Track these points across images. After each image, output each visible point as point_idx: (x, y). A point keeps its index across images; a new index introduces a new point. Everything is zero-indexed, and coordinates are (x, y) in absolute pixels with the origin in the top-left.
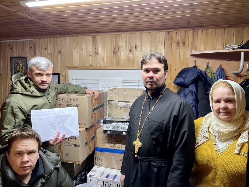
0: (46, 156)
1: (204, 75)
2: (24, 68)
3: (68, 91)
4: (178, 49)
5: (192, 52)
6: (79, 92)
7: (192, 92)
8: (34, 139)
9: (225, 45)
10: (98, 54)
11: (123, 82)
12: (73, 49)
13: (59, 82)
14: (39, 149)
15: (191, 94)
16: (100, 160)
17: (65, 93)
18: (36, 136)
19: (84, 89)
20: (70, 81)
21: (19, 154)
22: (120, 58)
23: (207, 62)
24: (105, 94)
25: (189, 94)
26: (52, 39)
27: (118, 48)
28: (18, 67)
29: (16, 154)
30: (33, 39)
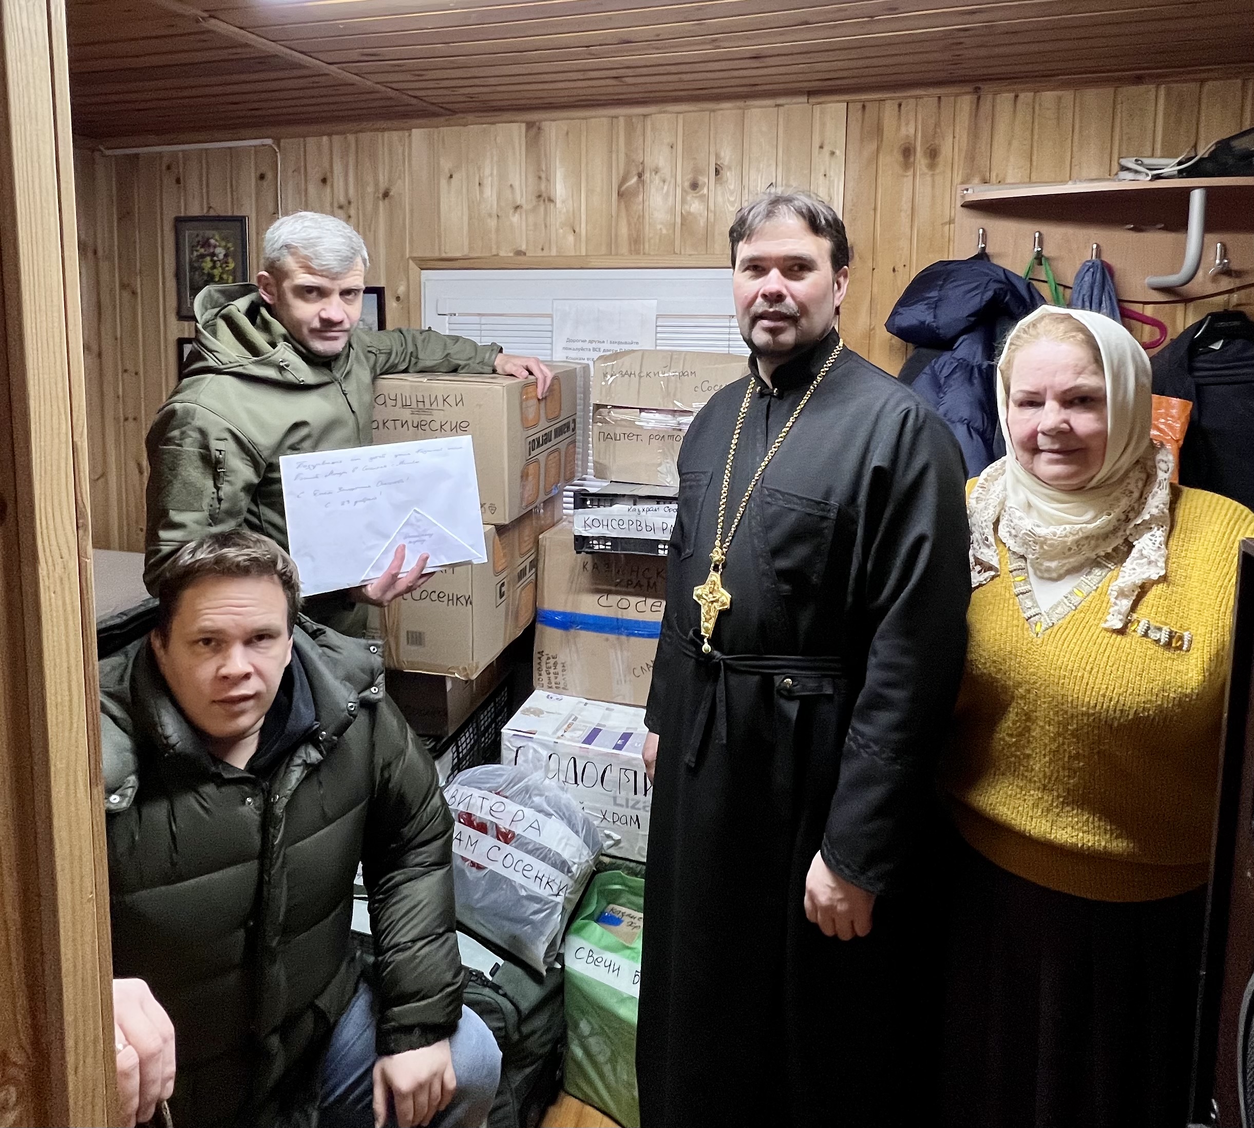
0: (320, 650)
1: (1024, 293)
2: (232, 266)
3: (421, 365)
4: (905, 179)
5: (967, 190)
6: (465, 365)
7: (967, 369)
8: (272, 579)
9: (1115, 156)
10: (551, 200)
11: (659, 324)
12: (443, 182)
13: (382, 325)
14: (293, 620)
15: (962, 377)
16: (559, 668)
17: (405, 371)
18: (280, 566)
19: (487, 355)
20: (430, 320)
21: (207, 641)
22: (647, 217)
23: (1037, 235)
24: (578, 379)
25: (955, 376)
26: (351, 138)
27: (640, 176)
28: (208, 259)
29: (197, 642)
30: (269, 141)
